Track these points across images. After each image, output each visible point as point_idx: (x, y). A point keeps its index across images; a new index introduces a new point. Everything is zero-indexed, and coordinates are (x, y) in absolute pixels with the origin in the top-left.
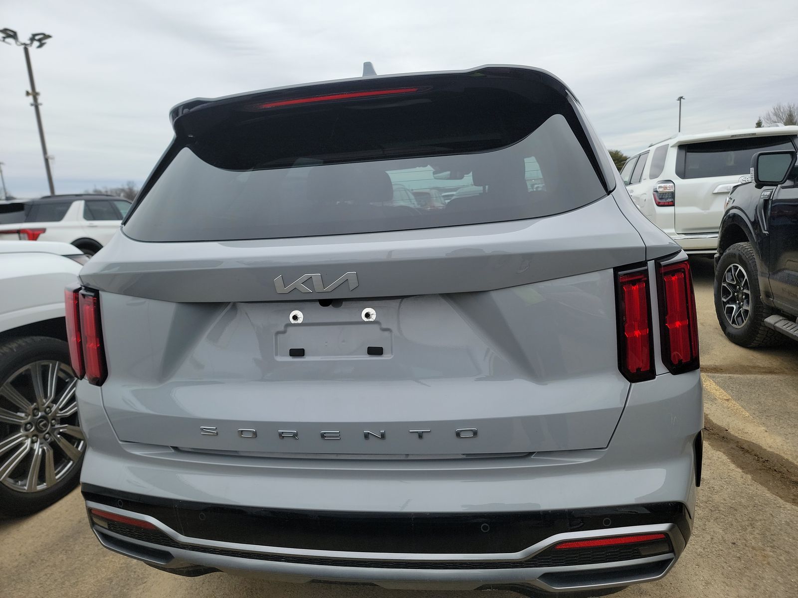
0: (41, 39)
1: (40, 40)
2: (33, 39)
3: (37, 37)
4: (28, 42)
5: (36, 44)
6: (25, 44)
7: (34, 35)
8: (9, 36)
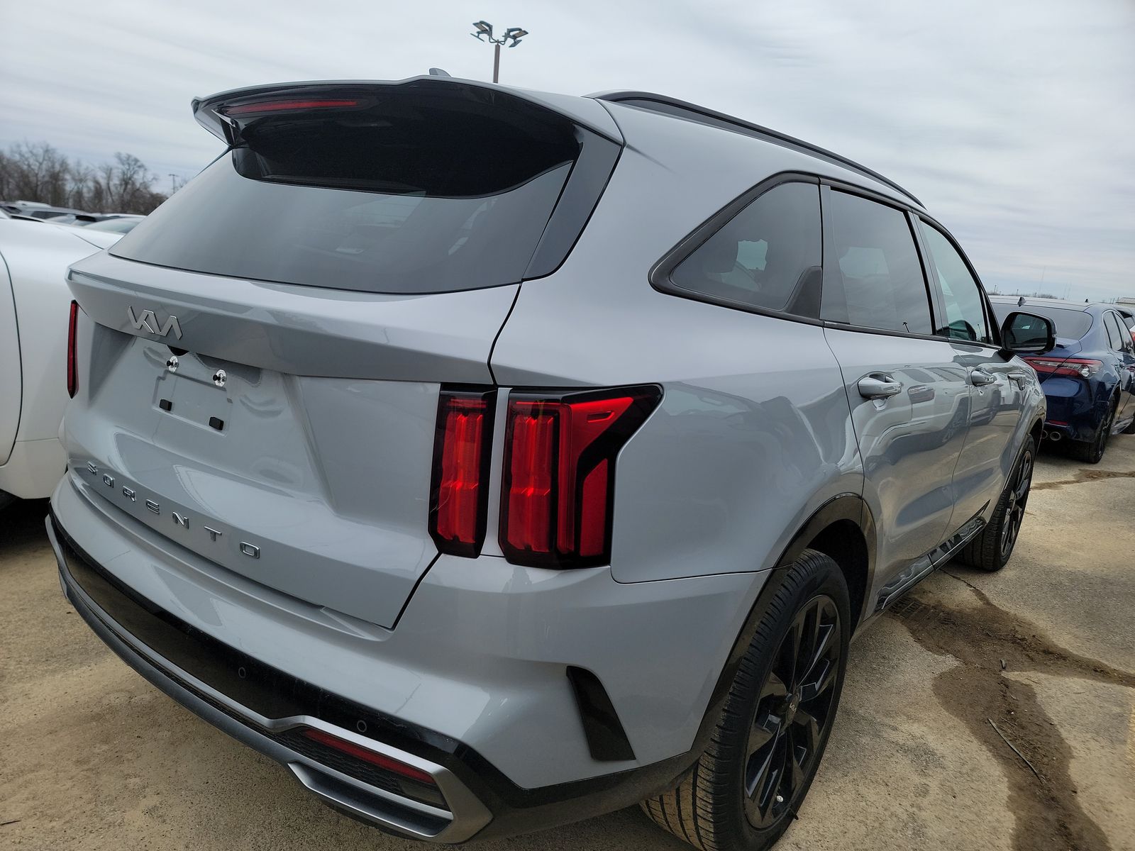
0: (515, 35)
1: (514, 37)
2: (507, 36)
3: (512, 34)
4: (503, 39)
5: (510, 41)
6: (498, 42)
7: (510, 31)
8: (484, 31)
